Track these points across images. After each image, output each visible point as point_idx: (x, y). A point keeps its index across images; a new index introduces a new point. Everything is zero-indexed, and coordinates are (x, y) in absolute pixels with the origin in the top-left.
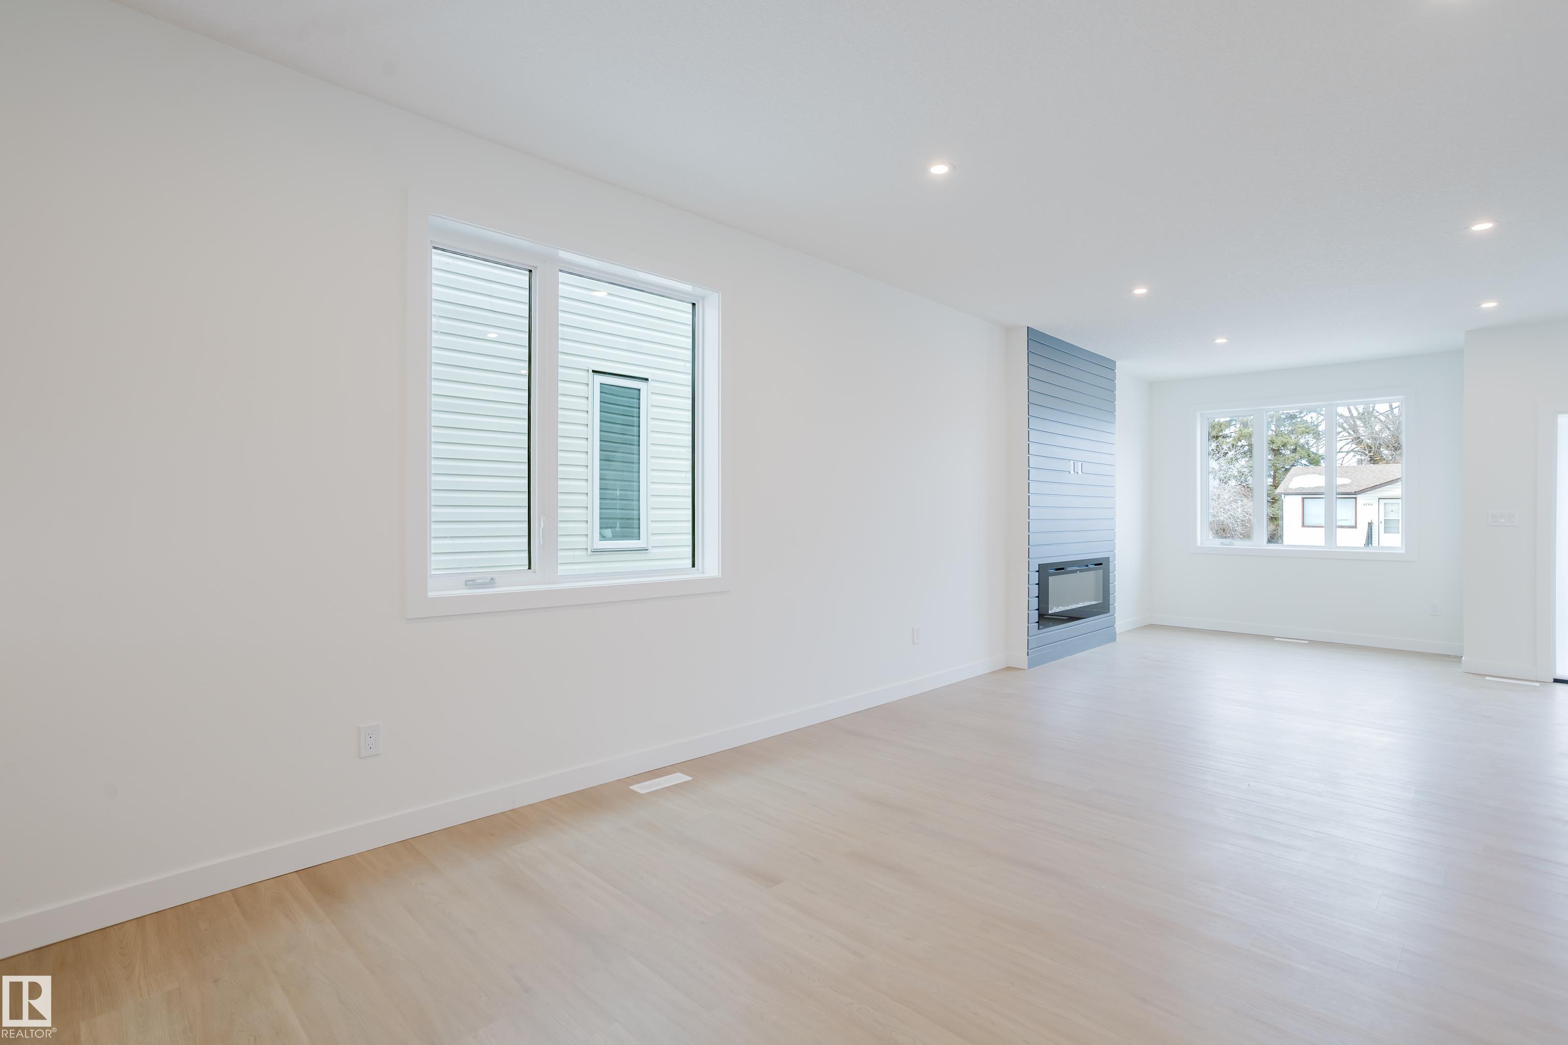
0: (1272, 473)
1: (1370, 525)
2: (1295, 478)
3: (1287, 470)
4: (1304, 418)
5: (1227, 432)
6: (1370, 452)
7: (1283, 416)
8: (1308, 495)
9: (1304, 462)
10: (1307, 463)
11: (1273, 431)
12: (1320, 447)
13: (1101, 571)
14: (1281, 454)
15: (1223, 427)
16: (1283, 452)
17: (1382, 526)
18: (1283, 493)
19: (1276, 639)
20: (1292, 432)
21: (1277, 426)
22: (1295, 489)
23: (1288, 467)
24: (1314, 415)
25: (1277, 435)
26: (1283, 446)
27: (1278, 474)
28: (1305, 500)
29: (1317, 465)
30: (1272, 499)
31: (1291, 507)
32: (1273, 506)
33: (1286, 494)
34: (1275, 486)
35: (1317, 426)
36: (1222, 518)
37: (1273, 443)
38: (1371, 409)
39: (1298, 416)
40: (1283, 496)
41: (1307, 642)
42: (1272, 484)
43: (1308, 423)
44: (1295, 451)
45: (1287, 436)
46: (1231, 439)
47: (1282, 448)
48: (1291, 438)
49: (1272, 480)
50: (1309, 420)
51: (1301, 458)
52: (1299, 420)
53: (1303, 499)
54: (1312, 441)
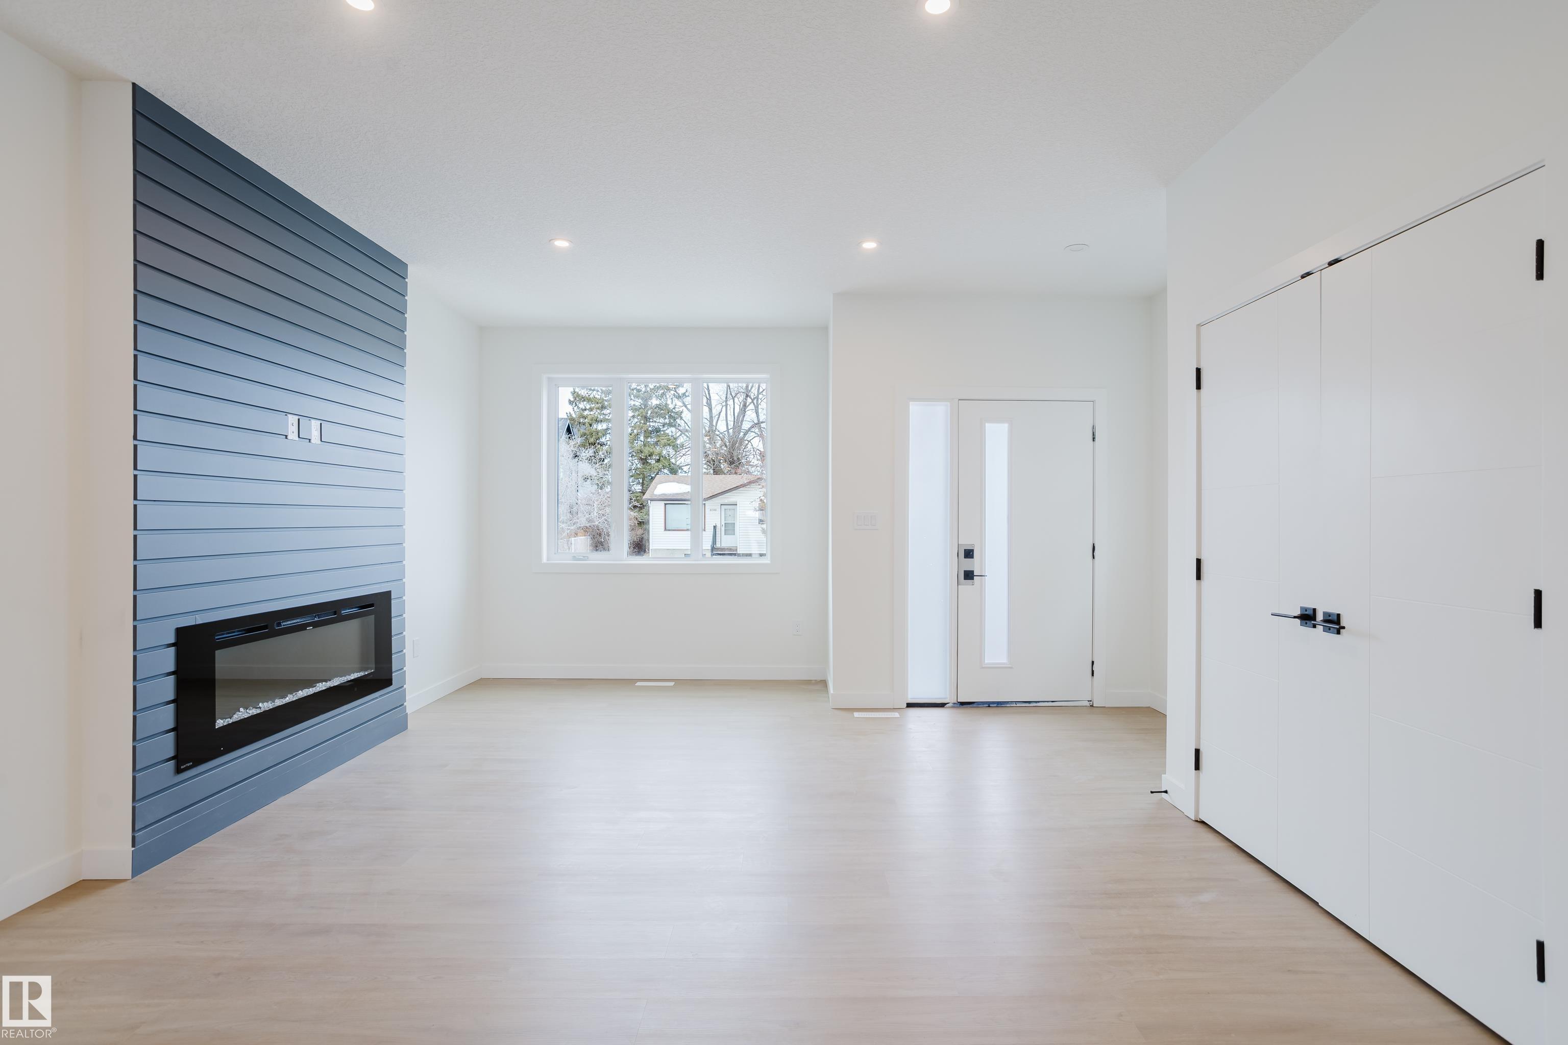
0: (641, 481)
1: (715, 527)
2: (659, 485)
3: (653, 478)
4: (666, 432)
5: (603, 440)
6: (714, 464)
7: (650, 429)
8: (670, 501)
9: (666, 471)
10: (668, 473)
11: (641, 441)
12: (678, 459)
13: (372, 618)
14: (648, 462)
15: (600, 434)
16: (650, 461)
17: (723, 528)
18: (649, 499)
19: (638, 684)
20: (656, 443)
21: (646, 437)
22: (659, 495)
23: (653, 476)
24: (673, 429)
25: (645, 445)
26: (649, 456)
27: (646, 480)
28: (667, 505)
29: (676, 474)
30: (641, 505)
31: (656, 512)
32: (641, 511)
33: (652, 500)
34: (643, 493)
35: (676, 439)
36: (597, 523)
37: (642, 452)
38: (714, 429)
39: (662, 429)
40: (649, 501)
41: (672, 684)
42: (640, 491)
43: (669, 436)
44: (658, 461)
45: (652, 447)
46: (607, 446)
47: (649, 458)
48: (656, 448)
49: (641, 488)
50: (670, 434)
51: (664, 467)
52: (662, 433)
53: (666, 504)
54: (672, 452)
